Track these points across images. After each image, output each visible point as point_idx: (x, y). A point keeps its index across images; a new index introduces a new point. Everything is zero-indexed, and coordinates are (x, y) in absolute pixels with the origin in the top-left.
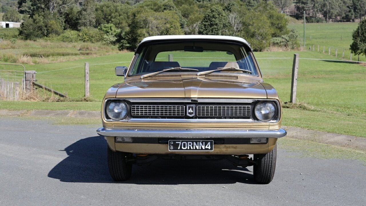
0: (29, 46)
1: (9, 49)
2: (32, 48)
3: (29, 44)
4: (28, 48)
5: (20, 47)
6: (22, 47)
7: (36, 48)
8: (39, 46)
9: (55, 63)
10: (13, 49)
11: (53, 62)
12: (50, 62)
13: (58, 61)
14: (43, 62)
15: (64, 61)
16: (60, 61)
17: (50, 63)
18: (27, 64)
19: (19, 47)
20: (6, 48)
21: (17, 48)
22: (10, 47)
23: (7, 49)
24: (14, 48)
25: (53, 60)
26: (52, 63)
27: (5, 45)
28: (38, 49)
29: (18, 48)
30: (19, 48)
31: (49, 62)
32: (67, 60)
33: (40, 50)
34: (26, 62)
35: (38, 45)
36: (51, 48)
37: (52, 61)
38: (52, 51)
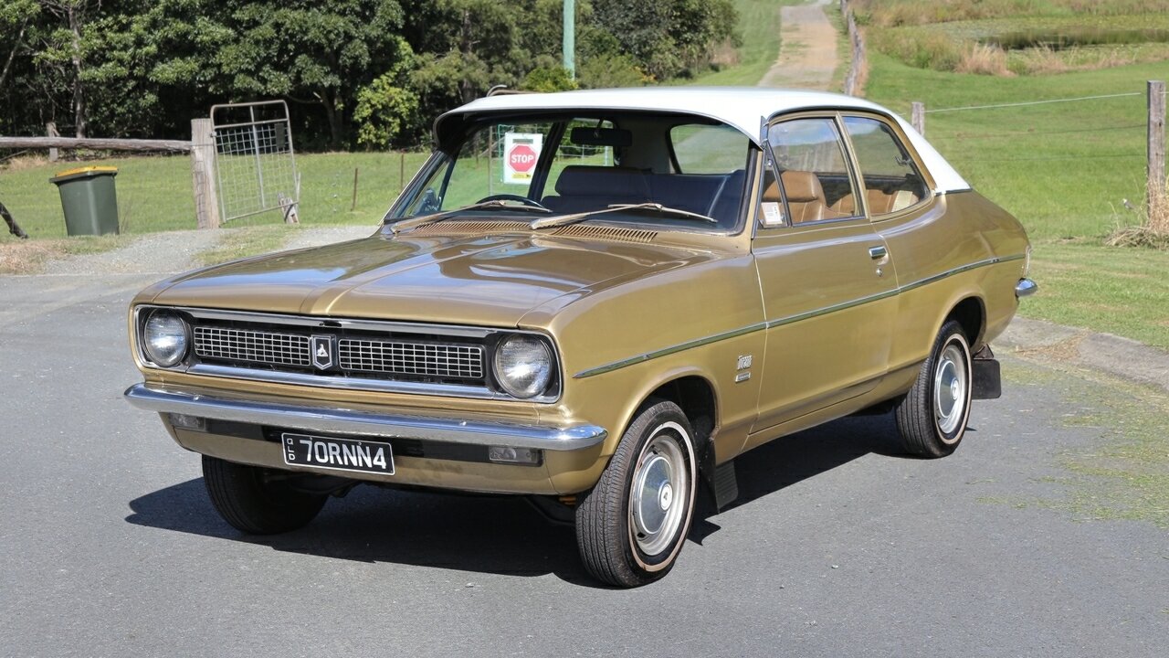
0: (1030, 11)
1: (960, 20)
2: (1039, 15)
3: (1029, 4)
4: (1025, 17)
5: (997, 13)
6: (1005, 11)
7: (1052, 16)
8: (1065, 10)
9: (1086, 71)
10: (970, 22)
11: (1080, 66)
12: (1072, 68)
13: (1101, 63)
14: (1046, 68)
15: (1121, 62)
16: (1107, 65)
17: (1068, 72)
18: (990, 74)
19: (993, 14)
20: (949, 18)
21: (986, 17)
22: (962, 13)
23: (952, 20)
24: (978, 19)
25: (1083, 62)
26: (1076, 72)
27: (948, 10)
28: (1059, 20)
29: (989, 15)
30: (996, 16)
31: (1066, 68)
32: (1134, 59)
33: (1065, 22)
34: (986, 67)
35: (1060, 6)
36: (1107, 14)
37: (1077, 63)
38: (1102, 25)
